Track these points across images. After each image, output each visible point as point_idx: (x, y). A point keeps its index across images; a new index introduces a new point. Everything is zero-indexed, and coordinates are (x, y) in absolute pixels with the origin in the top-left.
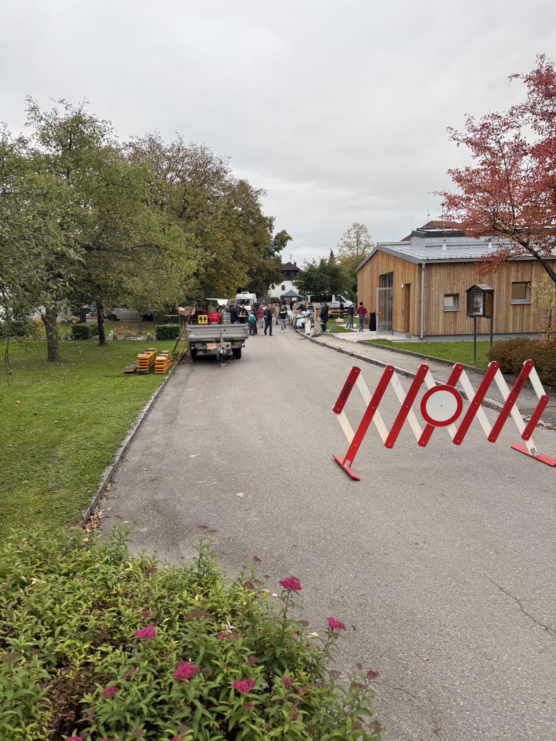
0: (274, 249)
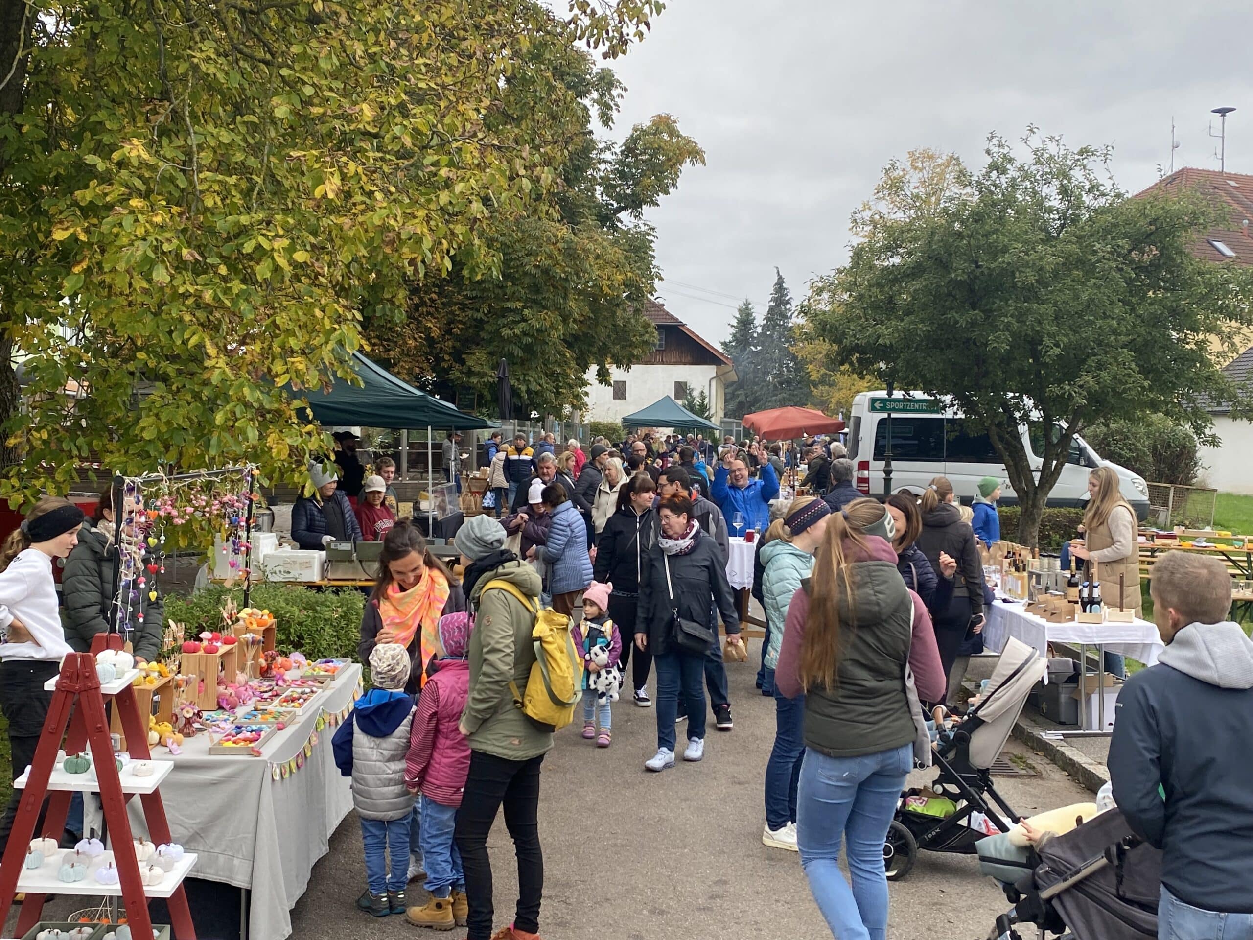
0: (619, 198)
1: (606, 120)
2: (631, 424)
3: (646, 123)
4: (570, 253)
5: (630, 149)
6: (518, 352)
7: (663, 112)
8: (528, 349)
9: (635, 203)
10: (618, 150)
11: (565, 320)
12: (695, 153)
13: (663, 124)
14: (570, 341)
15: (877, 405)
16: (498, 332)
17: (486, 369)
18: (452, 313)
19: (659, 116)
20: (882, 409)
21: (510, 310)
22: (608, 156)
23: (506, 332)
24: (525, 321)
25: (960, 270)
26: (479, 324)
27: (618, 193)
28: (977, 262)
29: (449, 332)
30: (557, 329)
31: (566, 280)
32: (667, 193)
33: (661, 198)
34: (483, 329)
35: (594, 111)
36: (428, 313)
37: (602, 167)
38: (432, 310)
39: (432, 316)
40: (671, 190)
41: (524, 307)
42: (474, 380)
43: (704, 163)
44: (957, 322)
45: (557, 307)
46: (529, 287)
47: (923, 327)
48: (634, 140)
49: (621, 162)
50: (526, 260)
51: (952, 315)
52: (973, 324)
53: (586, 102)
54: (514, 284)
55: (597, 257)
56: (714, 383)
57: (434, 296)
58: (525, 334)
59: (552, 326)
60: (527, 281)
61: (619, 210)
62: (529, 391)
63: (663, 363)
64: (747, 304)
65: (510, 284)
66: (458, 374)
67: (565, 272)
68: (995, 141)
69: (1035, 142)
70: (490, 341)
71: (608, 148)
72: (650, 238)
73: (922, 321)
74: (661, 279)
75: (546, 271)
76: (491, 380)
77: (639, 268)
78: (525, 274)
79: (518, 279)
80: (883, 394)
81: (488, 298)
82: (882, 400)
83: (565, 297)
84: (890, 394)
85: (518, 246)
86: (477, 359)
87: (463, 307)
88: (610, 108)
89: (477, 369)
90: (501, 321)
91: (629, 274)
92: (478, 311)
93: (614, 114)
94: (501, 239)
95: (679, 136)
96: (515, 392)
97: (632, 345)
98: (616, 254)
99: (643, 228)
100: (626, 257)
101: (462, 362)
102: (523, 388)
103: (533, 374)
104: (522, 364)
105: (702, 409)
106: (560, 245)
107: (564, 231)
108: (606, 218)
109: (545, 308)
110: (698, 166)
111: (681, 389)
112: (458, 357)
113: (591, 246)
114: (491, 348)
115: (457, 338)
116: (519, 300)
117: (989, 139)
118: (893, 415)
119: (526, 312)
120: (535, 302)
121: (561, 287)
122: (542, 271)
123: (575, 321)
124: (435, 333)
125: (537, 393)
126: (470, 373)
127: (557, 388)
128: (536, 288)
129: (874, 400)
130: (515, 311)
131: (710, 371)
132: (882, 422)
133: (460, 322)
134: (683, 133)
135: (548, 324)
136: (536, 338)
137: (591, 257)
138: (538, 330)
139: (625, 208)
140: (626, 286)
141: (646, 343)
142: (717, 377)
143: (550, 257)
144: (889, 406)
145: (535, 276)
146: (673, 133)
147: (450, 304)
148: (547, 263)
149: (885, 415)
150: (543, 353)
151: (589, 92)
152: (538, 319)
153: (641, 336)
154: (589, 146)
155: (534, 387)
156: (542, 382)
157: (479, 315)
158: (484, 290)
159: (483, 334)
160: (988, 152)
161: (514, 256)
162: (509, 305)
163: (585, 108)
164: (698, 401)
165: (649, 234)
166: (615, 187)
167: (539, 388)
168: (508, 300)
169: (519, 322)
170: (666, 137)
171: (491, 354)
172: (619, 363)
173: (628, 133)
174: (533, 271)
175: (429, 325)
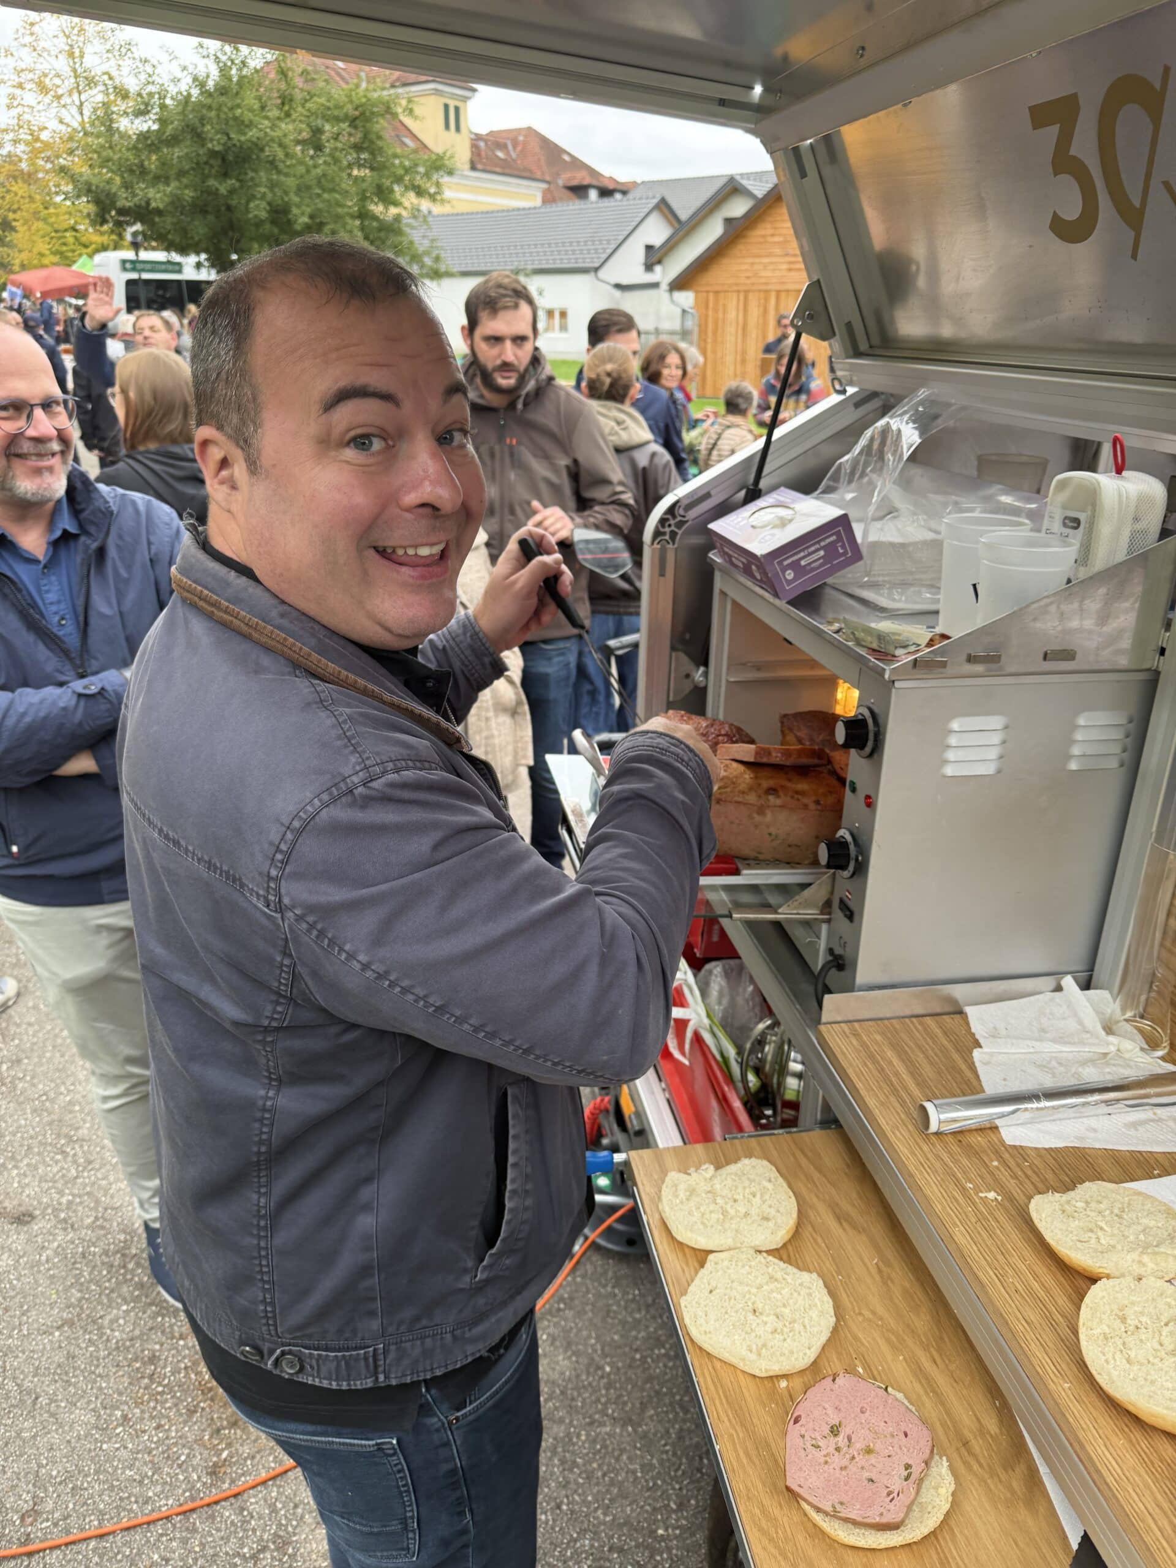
15: (128, 266)
44: (217, 189)
47: (189, 194)
52: (232, 192)
73: (186, 187)
80: (131, 255)
82: (132, 262)
84: (137, 255)
118: (140, 276)
132: (130, 281)
149: (134, 276)
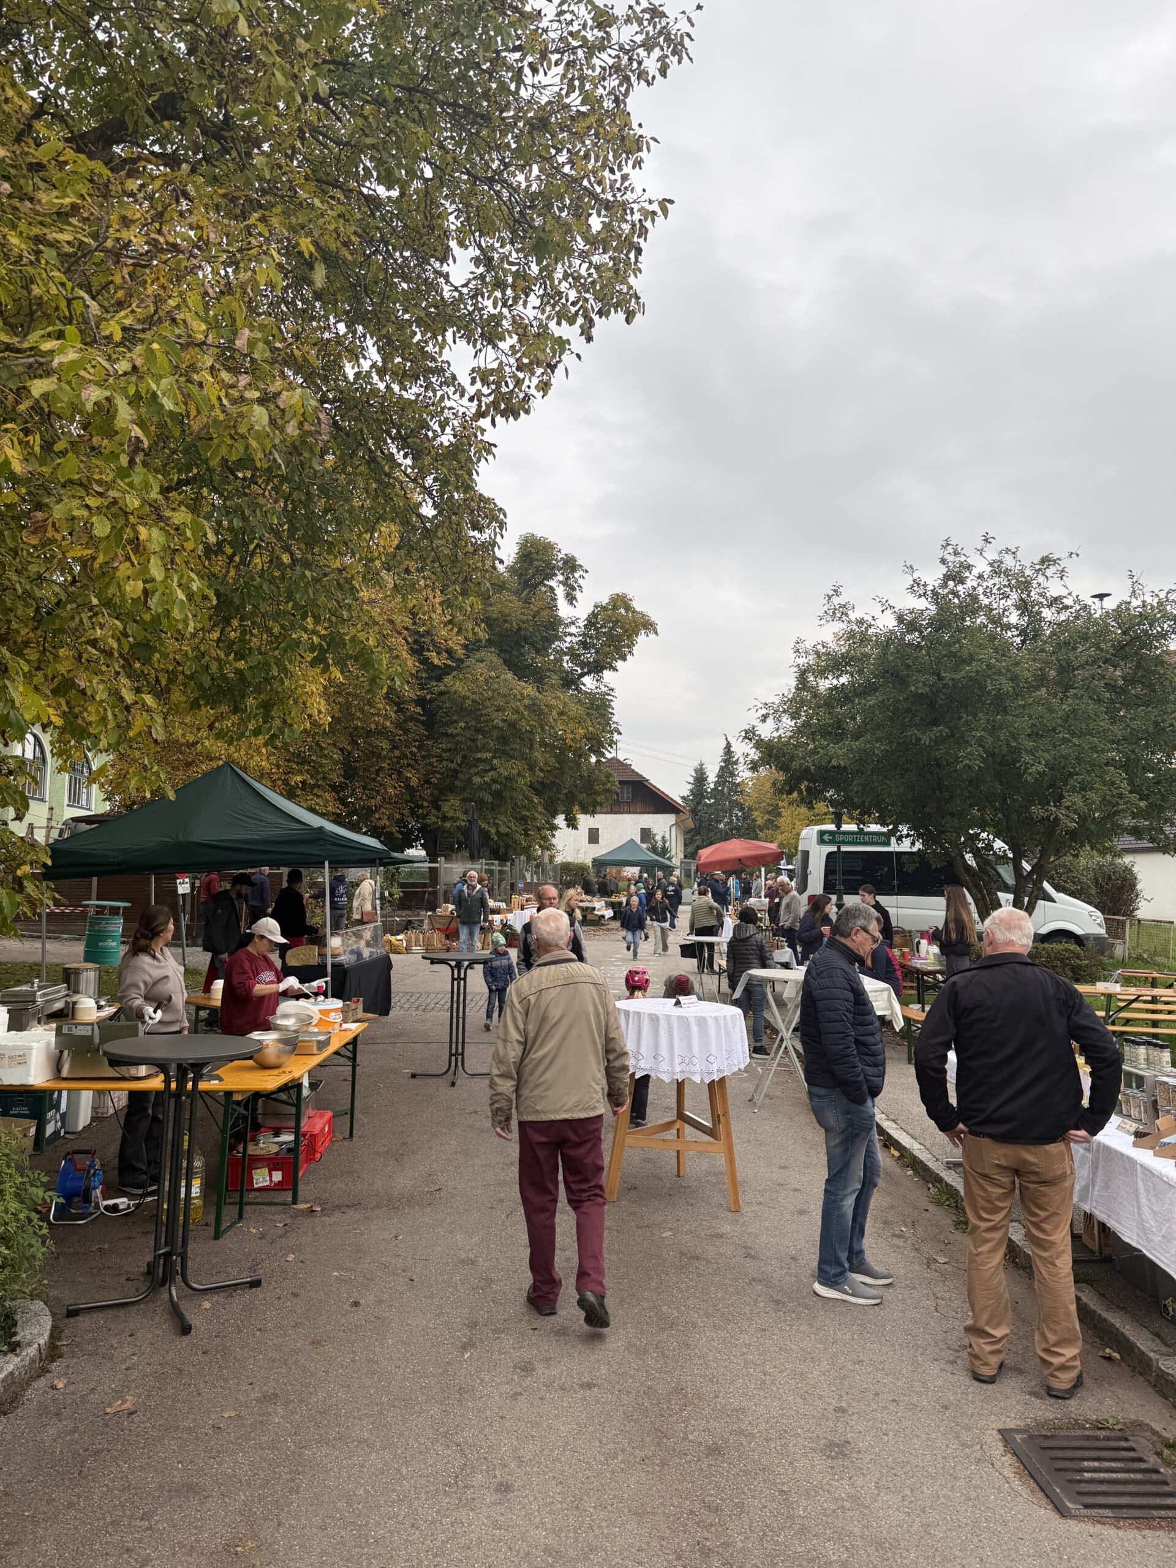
0: (583, 665)
1: (571, 599)
2: (599, 864)
3: (605, 600)
4: (534, 708)
5: (591, 622)
6: (488, 798)
7: (620, 590)
8: (497, 795)
9: (596, 668)
10: (581, 624)
11: (531, 769)
12: (648, 625)
13: (620, 601)
14: (539, 788)
15: (826, 837)
16: (470, 781)
17: (459, 814)
18: (431, 764)
19: (618, 595)
20: (831, 842)
21: (480, 760)
22: (573, 629)
23: (477, 780)
24: (495, 769)
25: (920, 684)
26: (455, 774)
27: (582, 661)
28: (938, 675)
29: (427, 782)
30: (524, 777)
31: (531, 732)
32: (624, 659)
33: (619, 664)
34: (457, 778)
35: (560, 591)
36: (408, 765)
37: (568, 639)
38: (412, 762)
39: (412, 767)
40: (629, 657)
41: (494, 757)
42: (448, 825)
43: (656, 633)
44: (919, 740)
45: (523, 757)
46: (498, 739)
48: (594, 615)
49: (584, 635)
50: (495, 715)
51: (912, 732)
53: (552, 583)
54: (485, 737)
55: (561, 714)
56: (674, 829)
57: (414, 750)
58: (494, 781)
59: (519, 774)
60: (495, 734)
61: (583, 675)
62: (498, 833)
63: (630, 812)
64: (701, 765)
65: (481, 737)
66: (434, 819)
67: (530, 726)
68: (950, 549)
69: (991, 555)
70: (463, 789)
71: (572, 623)
72: (609, 698)
74: (620, 733)
75: (513, 725)
76: (463, 824)
77: (599, 723)
78: (494, 727)
79: (487, 732)
80: (832, 827)
81: (462, 750)
83: (531, 748)
84: (839, 826)
85: (488, 703)
86: (452, 806)
87: (441, 759)
88: (574, 589)
89: (451, 814)
90: (473, 770)
91: (591, 729)
92: (452, 762)
93: (578, 594)
94: (473, 697)
95: (634, 612)
96: (485, 835)
97: (596, 793)
98: (575, 710)
99: (603, 689)
100: (588, 714)
101: (438, 808)
102: (493, 831)
103: (503, 818)
104: (493, 809)
105: (664, 851)
106: (527, 702)
107: (529, 689)
108: (570, 681)
109: (512, 757)
110: (652, 636)
111: (646, 834)
112: (436, 804)
113: (554, 702)
114: (465, 795)
115: (436, 787)
116: (488, 751)
117: (944, 547)
118: (844, 849)
119: (495, 761)
120: (504, 752)
121: (527, 739)
122: (509, 725)
123: (541, 770)
124: (414, 782)
125: (507, 835)
126: (445, 818)
127: (526, 831)
128: (503, 740)
129: (822, 833)
130: (485, 761)
131: (671, 818)
132: (830, 855)
133: (438, 772)
134: (638, 609)
135: (515, 772)
136: (505, 786)
137: (554, 713)
138: (506, 778)
139: (589, 673)
140: (588, 739)
141: (608, 791)
142: (677, 824)
143: (517, 712)
144: (838, 838)
145: (502, 729)
146: (628, 608)
147: (429, 756)
148: (514, 717)
149: (834, 849)
150: (512, 798)
151: (555, 575)
152: (506, 768)
153: (604, 784)
154: (556, 622)
155: (503, 829)
156: (511, 825)
157: (453, 766)
158: (458, 743)
159: (458, 783)
160: (943, 561)
161: (484, 712)
162: (479, 755)
163: (552, 589)
164: (660, 844)
165: (609, 695)
166: (579, 655)
167: (507, 830)
168: (480, 751)
169: (489, 771)
170: (622, 611)
171: (463, 800)
172: (585, 811)
173: (590, 609)
174: (501, 724)
175: (409, 775)
